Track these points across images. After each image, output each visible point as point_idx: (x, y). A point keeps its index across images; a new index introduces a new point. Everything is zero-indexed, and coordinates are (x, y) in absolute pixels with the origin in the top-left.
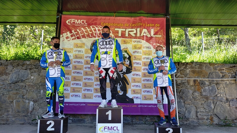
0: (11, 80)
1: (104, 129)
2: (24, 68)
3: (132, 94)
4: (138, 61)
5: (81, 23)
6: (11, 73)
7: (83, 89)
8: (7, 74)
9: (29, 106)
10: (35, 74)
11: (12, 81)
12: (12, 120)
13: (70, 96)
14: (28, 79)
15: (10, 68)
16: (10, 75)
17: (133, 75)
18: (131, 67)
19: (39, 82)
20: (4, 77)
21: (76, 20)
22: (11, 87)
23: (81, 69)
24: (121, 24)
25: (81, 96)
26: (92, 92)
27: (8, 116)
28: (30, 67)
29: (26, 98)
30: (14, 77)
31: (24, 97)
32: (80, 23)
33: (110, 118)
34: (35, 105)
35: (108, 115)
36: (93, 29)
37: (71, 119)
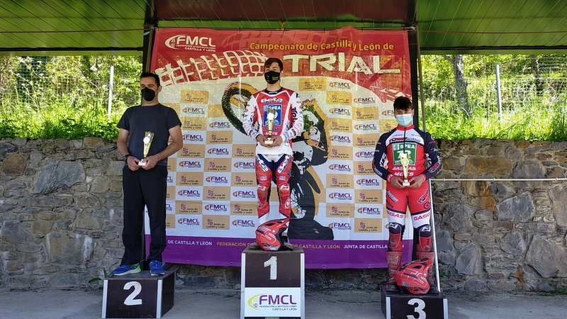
0: (39, 185)
1: (261, 300)
2: (69, 156)
3: (327, 216)
4: (342, 134)
5: (199, 45)
6: (40, 168)
7: (204, 206)
8: (28, 172)
9: (81, 247)
10: (95, 171)
11: (41, 189)
12: (43, 280)
13: (177, 221)
14: (80, 183)
15: (36, 157)
16: (37, 175)
17: (330, 167)
18: (326, 147)
19: (104, 191)
20: (23, 179)
21: (189, 38)
22: (38, 202)
23: (198, 155)
24: (297, 46)
25: (200, 221)
26: (227, 213)
27: (35, 272)
28: (82, 155)
29: (74, 229)
30: (45, 178)
31: (71, 226)
32: (197, 44)
33: (274, 276)
34: (96, 244)
35: (269, 267)
36: (228, 59)
37: (182, 276)
